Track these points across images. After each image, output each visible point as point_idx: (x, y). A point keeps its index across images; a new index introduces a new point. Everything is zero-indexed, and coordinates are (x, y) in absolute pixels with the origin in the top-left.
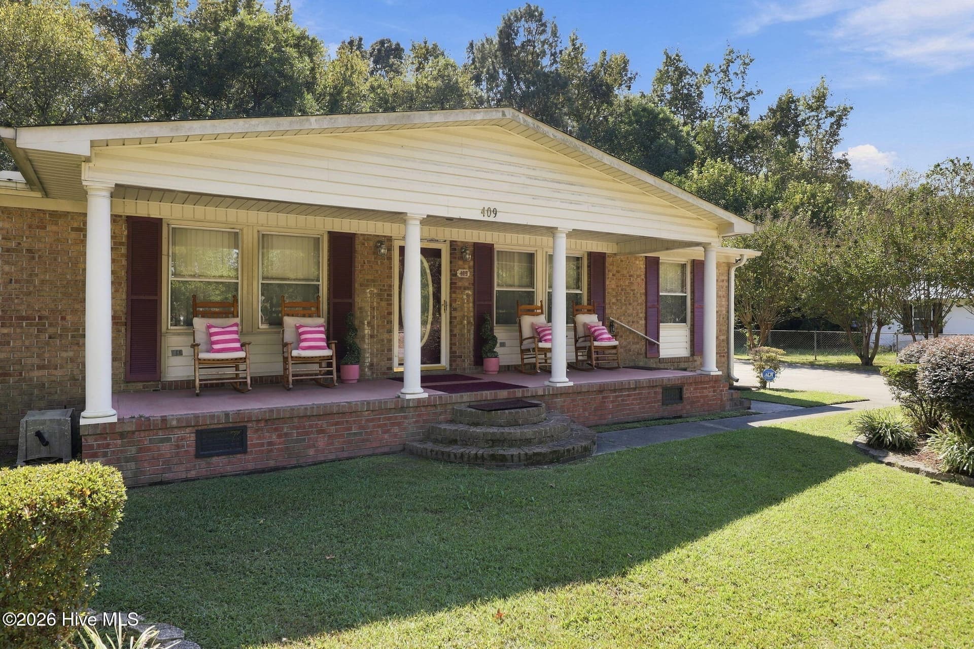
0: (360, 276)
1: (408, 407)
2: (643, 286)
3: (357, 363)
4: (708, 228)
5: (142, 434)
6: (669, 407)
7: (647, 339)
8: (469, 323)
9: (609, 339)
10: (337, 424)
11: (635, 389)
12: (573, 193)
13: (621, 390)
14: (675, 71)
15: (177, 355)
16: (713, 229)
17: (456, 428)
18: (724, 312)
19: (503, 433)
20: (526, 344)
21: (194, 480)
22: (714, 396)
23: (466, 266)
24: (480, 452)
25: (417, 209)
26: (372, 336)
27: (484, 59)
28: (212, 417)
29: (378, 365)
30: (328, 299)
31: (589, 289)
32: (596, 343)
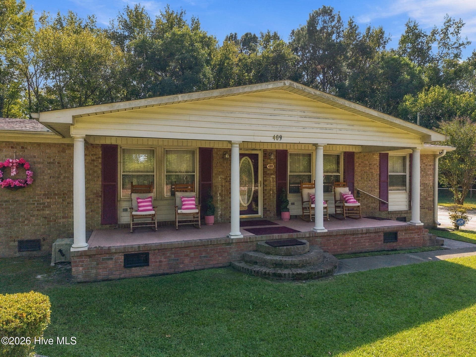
0: (215, 169)
1: (232, 243)
2: (378, 170)
3: (213, 215)
4: (415, 139)
5: (99, 256)
6: (388, 244)
7: (380, 200)
8: (273, 192)
9: (354, 202)
10: (195, 251)
11: (366, 233)
12: (328, 124)
13: (357, 234)
14: (413, 35)
15: (125, 211)
16: (418, 139)
17: (257, 255)
18: (431, 184)
19: (281, 260)
20: (305, 205)
21: (123, 279)
22: (418, 238)
23: (272, 163)
24: (268, 271)
25: (237, 139)
26: (221, 201)
27: (299, 40)
28: (132, 247)
29: (225, 215)
30: (199, 182)
31: (344, 172)
32: (346, 204)
